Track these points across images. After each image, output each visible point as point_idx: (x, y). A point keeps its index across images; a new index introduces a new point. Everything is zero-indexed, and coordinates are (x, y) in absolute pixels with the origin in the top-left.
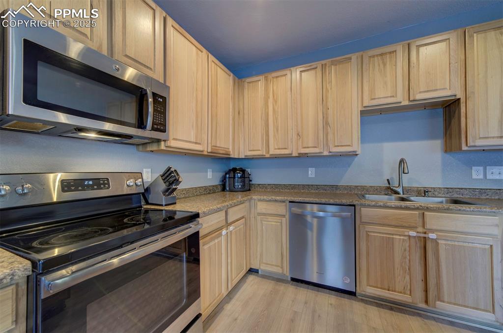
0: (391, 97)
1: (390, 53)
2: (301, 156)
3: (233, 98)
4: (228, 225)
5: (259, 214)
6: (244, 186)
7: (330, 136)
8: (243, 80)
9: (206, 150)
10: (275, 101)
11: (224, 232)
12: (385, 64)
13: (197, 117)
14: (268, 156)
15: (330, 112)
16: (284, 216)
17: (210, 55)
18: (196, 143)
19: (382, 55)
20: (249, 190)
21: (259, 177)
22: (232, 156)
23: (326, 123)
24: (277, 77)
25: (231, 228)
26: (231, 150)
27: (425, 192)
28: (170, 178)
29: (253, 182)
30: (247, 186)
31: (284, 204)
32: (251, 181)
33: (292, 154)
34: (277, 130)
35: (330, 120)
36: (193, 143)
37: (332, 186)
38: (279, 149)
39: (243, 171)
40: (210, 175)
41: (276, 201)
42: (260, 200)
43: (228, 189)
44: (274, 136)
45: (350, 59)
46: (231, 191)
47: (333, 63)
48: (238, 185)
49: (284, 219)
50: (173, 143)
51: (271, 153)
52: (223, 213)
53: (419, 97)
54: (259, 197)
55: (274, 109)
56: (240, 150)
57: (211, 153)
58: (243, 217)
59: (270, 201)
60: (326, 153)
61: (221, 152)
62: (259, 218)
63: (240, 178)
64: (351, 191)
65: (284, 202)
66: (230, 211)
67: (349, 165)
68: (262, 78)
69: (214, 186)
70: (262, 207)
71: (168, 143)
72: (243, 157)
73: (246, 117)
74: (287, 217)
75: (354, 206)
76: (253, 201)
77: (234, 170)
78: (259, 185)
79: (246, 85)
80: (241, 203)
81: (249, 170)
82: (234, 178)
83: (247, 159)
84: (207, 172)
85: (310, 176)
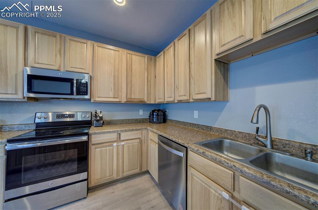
0: (240, 37)
2: (180, 101)
4: (120, 141)
7: (193, 86)
9: (120, 100)
10: (167, 66)
11: (115, 144)
16: (156, 143)
17: (126, 51)
24: (168, 49)
25: (123, 143)
31: (157, 136)
33: (174, 101)
35: (193, 72)
36: (112, 98)
38: (169, 97)
40: (141, 113)
41: (155, 133)
45: (206, 15)
48: (154, 119)
49: (157, 146)
50: (97, 99)
51: (166, 100)
54: (150, 129)
57: (127, 102)
60: (191, 100)
61: (136, 101)
63: (156, 115)
64: (221, 133)
66: (124, 134)
68: (162, 52)
71: (95, 99)
74: (158, 144)
75: (186, 148)
79: (157, 59)
84: (139, 111)
85: (195, 117)
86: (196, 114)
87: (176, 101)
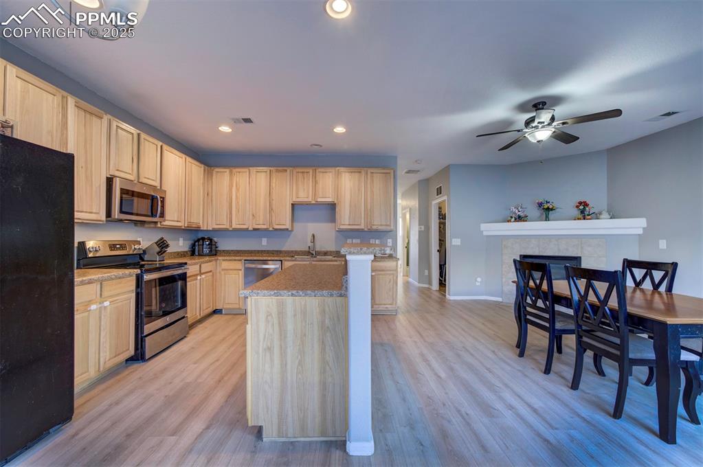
0: (306, 198)
1: (307, 172)
2: (255, 229)
3: (204, 184)
4: (201, 274)
5: (223, 270)
6: (211, 251)
7: (274, 218)
8: (212, 168)
9: (183, 225)
10: (238, 190)
11: (199, 278)
12: (304, 178)
13: (178, 204)
14: (231, 229)
15: (274, 202)
16: (240, 270)
17: (187, 158)
18: (177, 221)
19: (303, 172)
20: (216, 255)
21: (223, 245)
22: (202, 229)
23: (271, 209)
24: (239, 172)
25: (203, 276)
26: (201, 224)
27: (326, 254)
28: (162, 245)
29: (219, 249)
30: (214, 252)
31: (240, 262)
32: (217, 247)
34: (239, 211)
35: (274, 207)
37: (277, 251)
39: (211, 240)
40: (181, 242)
41: (235, 260)
42: (224, 260)
43: (197, 254)
44: (236, 215)
45: (286, 171)
46: (199, 255)
47: (277, 171)
48: (206, 250)
49: (240, 272)
50: (166, 223)
51: (233, 227)
52: (198, 266)
53: (319, 200)
54: (223, 258)
55: (236, 196)
56: (208, 224)
57: (186, 227)
58: (211, 271)
59: (230, 260)
60: (271, 229)
61: (194, 226)
62: (223, 273)
63: (209, 244)
65: (240, 260)
66: (202, 265)
67: (289, 236)
68: (228, 170)
69: (184, 252)
70: (225, 265)
71: (162, 224)
72: (211, 229)
73: (214, 198)
74: (243, 270)
75: (281, 261)
76: (218, 261)
77: (203, 239)
78: (224, 251)
80: (210, 261)
81: (215, 239)
82: (203, 245)
83: (214, 230)
84: (179, 240)
85: (263, 244)
86: (264, 241)
87: (251, 228)
